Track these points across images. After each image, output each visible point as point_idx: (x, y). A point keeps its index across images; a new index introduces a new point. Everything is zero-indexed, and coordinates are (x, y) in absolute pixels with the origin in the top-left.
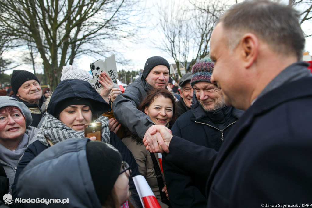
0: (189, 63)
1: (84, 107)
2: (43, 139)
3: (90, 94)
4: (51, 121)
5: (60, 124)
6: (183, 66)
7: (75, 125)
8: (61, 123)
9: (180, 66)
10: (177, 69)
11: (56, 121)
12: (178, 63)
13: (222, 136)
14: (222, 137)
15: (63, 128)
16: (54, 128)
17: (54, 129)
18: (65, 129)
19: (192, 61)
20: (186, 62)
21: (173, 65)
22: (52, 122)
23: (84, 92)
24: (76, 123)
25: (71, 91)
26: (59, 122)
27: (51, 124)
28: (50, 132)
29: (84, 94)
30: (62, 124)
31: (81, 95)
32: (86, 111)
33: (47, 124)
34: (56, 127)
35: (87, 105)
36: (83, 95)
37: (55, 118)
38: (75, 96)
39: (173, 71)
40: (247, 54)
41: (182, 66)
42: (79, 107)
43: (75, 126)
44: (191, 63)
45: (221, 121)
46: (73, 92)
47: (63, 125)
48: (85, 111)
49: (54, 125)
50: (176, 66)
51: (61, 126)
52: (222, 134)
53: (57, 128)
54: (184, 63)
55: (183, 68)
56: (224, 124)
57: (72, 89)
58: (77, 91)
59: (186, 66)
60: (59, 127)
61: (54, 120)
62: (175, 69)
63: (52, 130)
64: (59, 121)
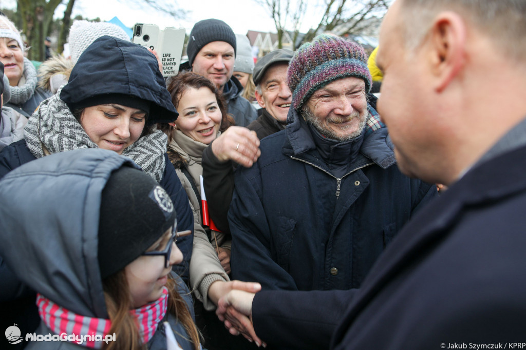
0: (303, 36)
1: (137, 113)
2: (36, 146)
3: (155, 92)
4: (62, 119)
5: (78, 131)
6: (289, 39)
7: (108, 139)
8: (82, 130)
9: (284, 38)
10: (277, 43)
11: (72, 123)
12: (281, 33)
13: (338, 189)
14: (338, 191)
15: (83, 143)
16: (66, 136)
17: (65, 140)
18: (87, 145)
19: (308, 33)
20: (297, 33)
21: (271, 34)
22: (65, 123)
23: (148, 87)
24: (112, 137)
25: (125, 77)
26: (77, 128)
27: (62, 127)
28: (57, 143)
29: (147, 91)
30: (83, 132)
31: (141, 92)
32: (138, 121)
33: (53, 123)
34: (71, 137)
35: (143, 111)
36: (144, 92)
37: (71, 116)
38: (130, 92)
39: (269, 46)
40: (442, 58)
41: (287, 39)
42: (129, 111)
43: (108, 141)
44: (306, 37)
45: (341, 161)
46: (128, 82)
47: (84, 135)
48: (136, 119)
49: (67, 131)
50: (277, 37)
51: (79, 138)
52: (337, 185)
53: (72, 140)
54: (293, 35)
55: (288, 42)
56: (346, 166)
57: (127, 74)
58: (136, 81)
59: (294, 41)
60: (75, 139)
61: (69, 119)
62: (273, 43)
63: (60, 140)
64: (78, 125)
